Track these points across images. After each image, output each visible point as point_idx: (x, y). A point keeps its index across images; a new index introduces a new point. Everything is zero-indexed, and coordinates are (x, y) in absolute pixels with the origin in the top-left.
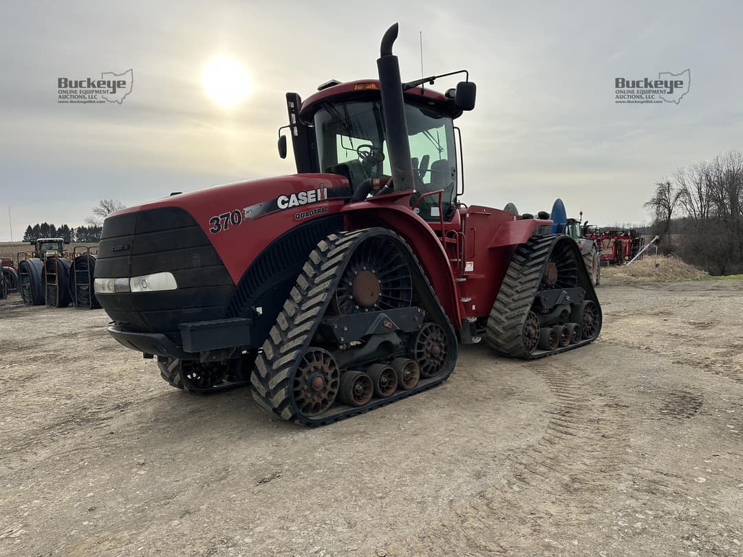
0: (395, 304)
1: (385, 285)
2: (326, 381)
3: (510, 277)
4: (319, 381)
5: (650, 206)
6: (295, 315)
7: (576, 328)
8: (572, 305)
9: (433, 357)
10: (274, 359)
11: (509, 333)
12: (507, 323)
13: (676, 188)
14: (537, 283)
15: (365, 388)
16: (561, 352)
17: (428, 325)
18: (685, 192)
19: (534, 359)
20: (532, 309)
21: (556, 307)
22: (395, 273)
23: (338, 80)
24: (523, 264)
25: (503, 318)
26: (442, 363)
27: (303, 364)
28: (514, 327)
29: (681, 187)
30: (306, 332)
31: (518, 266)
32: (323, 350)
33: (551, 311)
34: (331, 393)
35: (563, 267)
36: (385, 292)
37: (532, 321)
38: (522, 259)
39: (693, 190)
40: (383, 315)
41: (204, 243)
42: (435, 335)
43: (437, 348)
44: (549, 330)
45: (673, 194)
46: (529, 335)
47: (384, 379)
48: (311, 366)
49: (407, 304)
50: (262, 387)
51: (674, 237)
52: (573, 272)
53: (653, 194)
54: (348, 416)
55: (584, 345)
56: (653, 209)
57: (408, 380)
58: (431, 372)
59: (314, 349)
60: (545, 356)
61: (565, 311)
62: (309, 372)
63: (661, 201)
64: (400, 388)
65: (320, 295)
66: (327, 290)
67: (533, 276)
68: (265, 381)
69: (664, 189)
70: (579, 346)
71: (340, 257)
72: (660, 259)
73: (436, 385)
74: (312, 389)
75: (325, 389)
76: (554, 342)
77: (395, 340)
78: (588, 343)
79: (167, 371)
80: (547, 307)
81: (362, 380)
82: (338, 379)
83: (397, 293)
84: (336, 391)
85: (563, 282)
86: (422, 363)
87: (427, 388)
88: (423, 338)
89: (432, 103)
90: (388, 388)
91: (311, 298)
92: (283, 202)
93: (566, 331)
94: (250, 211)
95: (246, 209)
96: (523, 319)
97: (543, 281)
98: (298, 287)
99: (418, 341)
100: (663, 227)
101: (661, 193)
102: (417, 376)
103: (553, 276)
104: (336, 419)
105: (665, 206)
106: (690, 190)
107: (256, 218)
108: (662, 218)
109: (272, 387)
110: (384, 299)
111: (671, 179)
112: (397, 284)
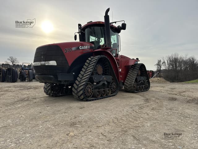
0: (106, 75)
1: (103, 70)
2: (91, 90)
3: (130, 73)
4: (90, 90)
5: (156, 66)
6: (84, 74)
7: (144, 86)
8: (144, 81)
9: (114, 89)
10: (79, 84)
11: (130, 86)
12: (129, 83)
13: (162, 61)
14: (136, 74)
15: (99, 94)
16: (141, 92)
17: (113, 81)
18: (164, 62)
19: (135, 93)
20: (135, 81)
21: (140, 81)
22: (106, 67)
23: (92, 21)
24: (133, 70)
25: (128, 82)
26: (115, 90)
27: (86, 86)
28: (131, 84)
29: (163, 61)
30: (87, 78)
31: (131, 70)
32: (90, 83)
33: (139, 81)
34: (92, 94)
35: (142, 72)
36: (103, 72)
37: (135, 83)
38: (132, 69)
39: (166, 62)
40: (104, 76)
41: (63, 55)
42: (114, 83)
43: (115, 87)
44: (139, 86)
45: (162, 63)
46: (134, 87)
47: (103, 92)
48: (88, 86)
49: (108, 75)
50: (76, 91)
51: (162, 74)
52: (144, 73)
53: (157, 62)
54: (95, 100)
55: (146, 91)
56: (157, 66)
57: (108, 93)
58: (113, 93)
59: (88, 83)
60: (137, 92)
61: (142, 82)
62: (87, 88)
63: (159, 64)
64: (106, 95)
65: (90, 69)
66: (92, 68)
67: (135, 73)
68: (76, 89)
69: (159, 61)
70: (145, 91)
71: (95, 61)
72: (159, 78)
73: (114, 95)
74: (88, 92)
75: (90, 93)
76: (140, 89)
77: (106, 83)
78: (147, 91)
79: (46, 90)
80: (138, 80)
81: (98, 92)
82: (93, 91)
83: (106, 72)
84: (93, 93)
85: (141, 75)
86: (111, 90)
87: (112, 96)
88: (111, 84)
89: (114, 29)
90: (104, 95)
91: (88, 70)
92: (81, 48)
93: (142, 87)
94: (74, 49)
95: (73, 48)
96: (133, 83)
97: (138, 75)
98: (84, 68)
99: (110, 84)
100: (159, 71)
101: (158, 62)
102: (110, 93)
103: (139, 73)
104: (93, 100)
105: (159, 66)
106: (165, 62)
107: (75, 51)
108: (159, 69)
109: (78, 91)
110: (103, 73)
111: (161, 59)
112: (106, 70)
